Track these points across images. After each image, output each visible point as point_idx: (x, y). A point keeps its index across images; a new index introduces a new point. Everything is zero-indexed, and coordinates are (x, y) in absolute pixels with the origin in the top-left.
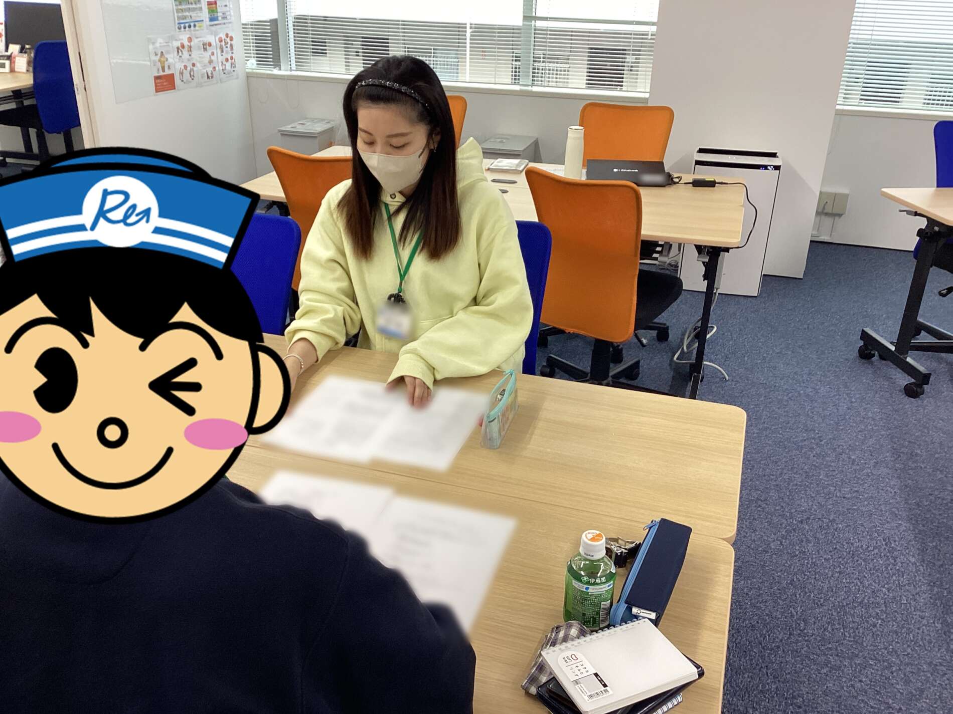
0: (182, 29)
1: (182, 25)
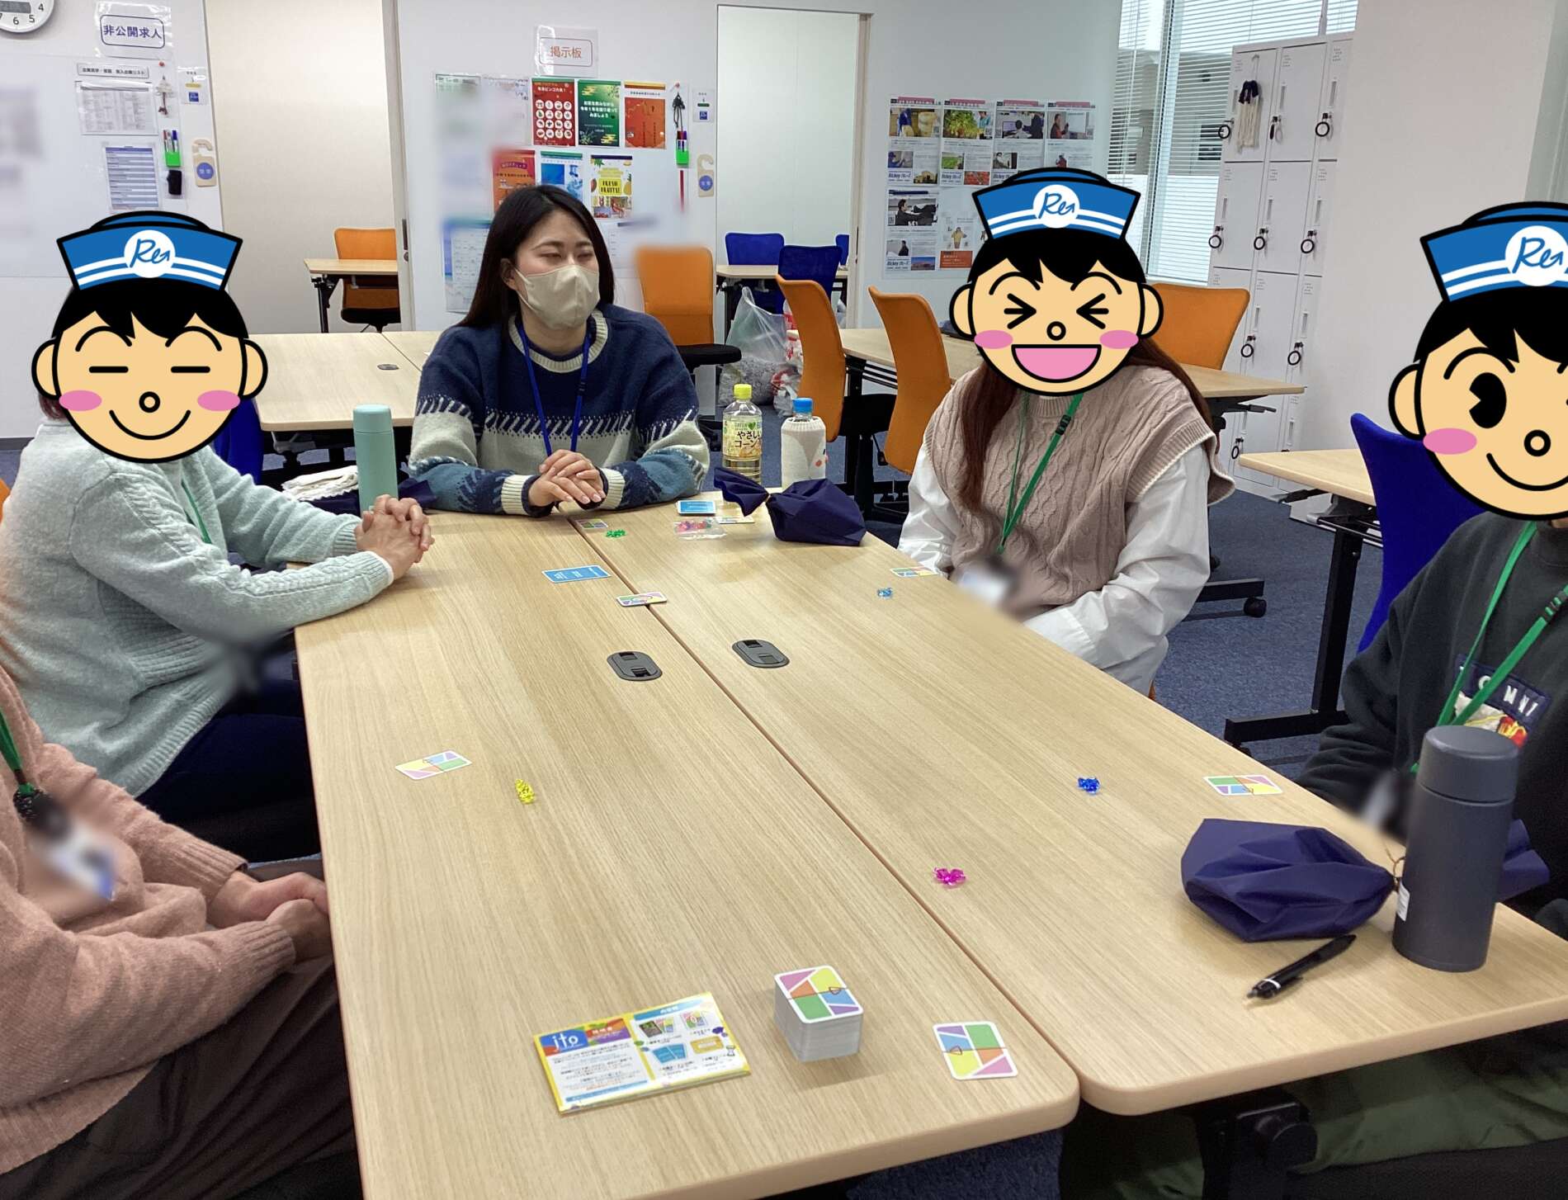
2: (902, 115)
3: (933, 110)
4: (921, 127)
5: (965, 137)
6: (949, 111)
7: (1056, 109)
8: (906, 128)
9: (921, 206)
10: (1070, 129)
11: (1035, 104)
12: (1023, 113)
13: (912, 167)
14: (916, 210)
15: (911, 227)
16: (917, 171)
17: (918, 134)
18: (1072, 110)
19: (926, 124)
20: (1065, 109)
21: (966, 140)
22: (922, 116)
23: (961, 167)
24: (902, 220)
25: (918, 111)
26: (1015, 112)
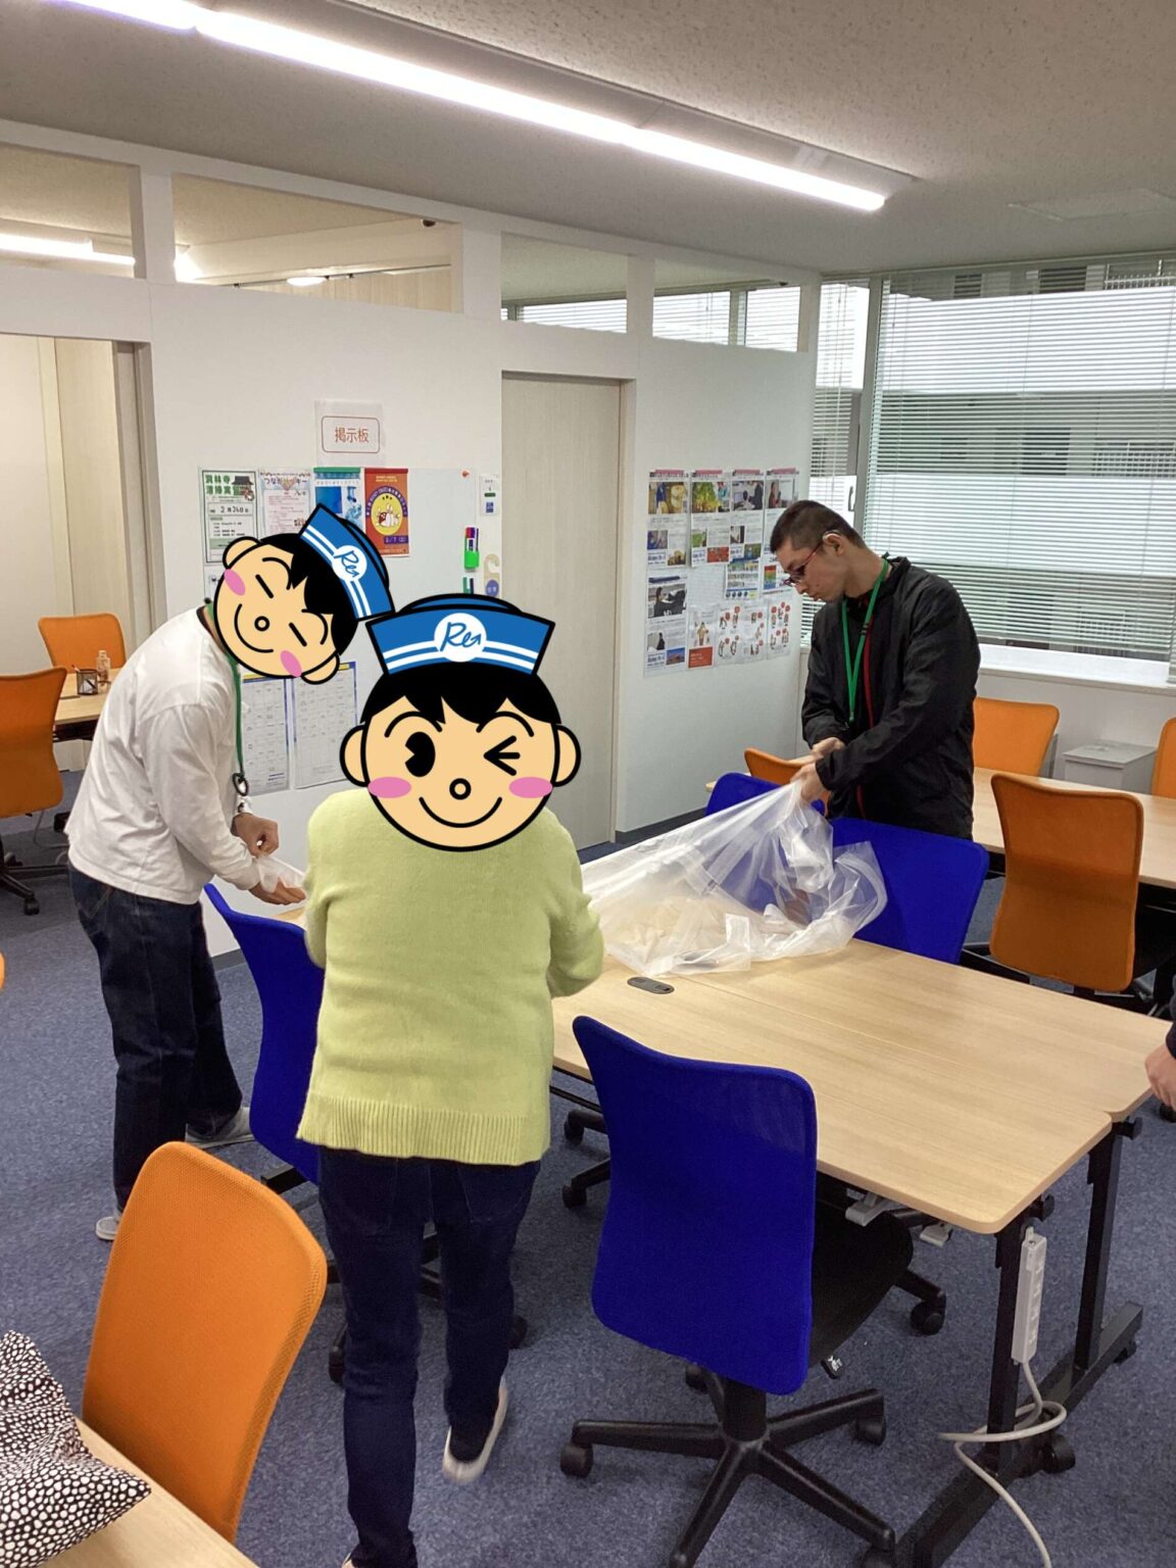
0: (731, 597)
1: (732, 593)
2: (659, 490)
3: (681, 483)
4: (674, 502)
5: (708, 511)
6: (695, 484)
7: (771, 478)
8: (662, 504)
9: (673, 593)
10: (782, 497)
11: (757, 473)
12: (748, 482)
13: (666, 547)
14: (670, 598)
15: (667, 617)
16: (670, 552)
17: (671, 511)
18: (783, 477)
19: (677, 498)
20: (778, 477)
21: (708, 514)
22: (674, 491)
23: (704, 545)
24: (659, 610)
25: (671, 484)
26: (742, 482)
